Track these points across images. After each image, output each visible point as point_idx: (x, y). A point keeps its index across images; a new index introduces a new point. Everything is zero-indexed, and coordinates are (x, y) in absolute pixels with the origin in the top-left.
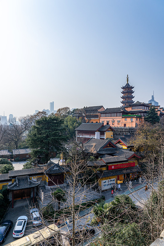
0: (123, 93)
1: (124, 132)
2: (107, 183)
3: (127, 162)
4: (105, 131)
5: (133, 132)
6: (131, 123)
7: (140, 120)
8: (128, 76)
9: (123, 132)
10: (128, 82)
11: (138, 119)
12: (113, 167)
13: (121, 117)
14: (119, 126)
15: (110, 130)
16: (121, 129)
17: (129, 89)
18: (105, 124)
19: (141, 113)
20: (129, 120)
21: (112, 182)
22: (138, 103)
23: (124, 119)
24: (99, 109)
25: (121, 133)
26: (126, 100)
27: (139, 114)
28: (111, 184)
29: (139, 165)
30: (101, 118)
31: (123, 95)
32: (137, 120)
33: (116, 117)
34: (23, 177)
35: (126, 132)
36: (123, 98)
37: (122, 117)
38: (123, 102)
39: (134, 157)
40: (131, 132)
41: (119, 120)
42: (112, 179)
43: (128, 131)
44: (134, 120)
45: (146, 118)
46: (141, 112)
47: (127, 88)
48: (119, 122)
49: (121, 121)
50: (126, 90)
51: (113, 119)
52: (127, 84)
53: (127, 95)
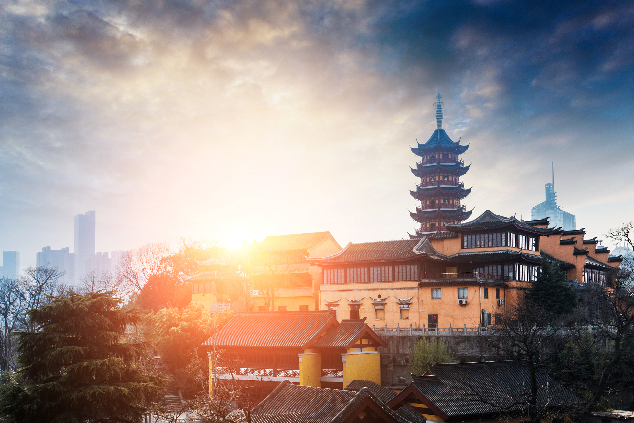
0: (419, 171)
4: (344, 350)
6: (461, 311)
7: (498, 296)
10: (439, 123)
11: (492, 293)
13: (415, 284)
14: (404, 324)
15: (364, 342)
16: (414, 337)
17: (445, 156)
18: (343, 314)
19: (502, 263)
20: (449, 295)
22: (487, 220)
23: (426, 293)
24: (312, 248)
26: (433, 205)
30: (323, 288)
31: (419, 181)
32: (486, 296)
33: (391, 284)
36: (418, 194)
37: (421, 286)
38: (418, 216)
41: (404, 295)
44: (474, 294)
46: (501, 260)
47: (436, 149)
48: (404, 306)
49: (415, 301)
50: (433, 160)
51: (378, 292)
52: (436, 132)
53: (439, 183)
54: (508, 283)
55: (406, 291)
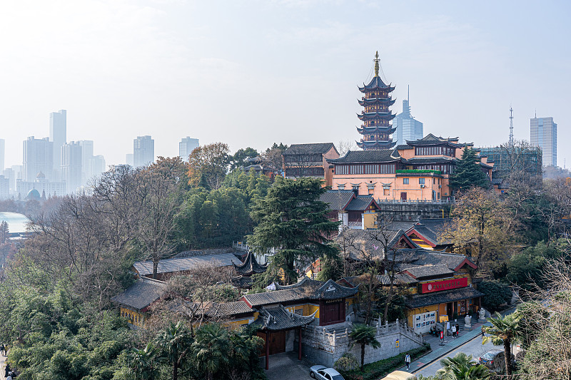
0: (364, 103)
1: (406, 212)
2: (421, 322)
3: (452, 278)
5: (428, 213)
6: (422, 191)
7: (439, 183)
8: (377, 56)
9: (402, 212)
10: (377, 73)
11: (437, 181)
12: (430, 287)
13: (394, 175)
14: (387, 198)
16: (396, 205)
17: (381, 94)
19: (440, 164)
20: (414, 182)
21: (430, 319)
22: (431, 139)
23: (400, 180)
24: (325, 152)
25: (397, 216)
26: (373, 124)
27: (436, 169)
28: (428, 323)
29: (474, 284)
30: (335, 176)
31: (363, 108)
32: (434, 183)
33: (378, 176)
34: (273, 307)
35: (410, 212)
36: (364, 117)
37: (397, 176)
39: (465, 266)
40: (424, 212)
41: (387, 182)
42: (431, 313)
43: (416, 210)
44: (428, 182)
45: (455, 179)
46: (440, 162)
47: (375, 89)
48: (387, 187)
49: (393, 185)
50: (373, 96)
51: (371, 180)
52: (375, 78)
53: (377, 111)
54: (443, 175)
55: (387, 179)
